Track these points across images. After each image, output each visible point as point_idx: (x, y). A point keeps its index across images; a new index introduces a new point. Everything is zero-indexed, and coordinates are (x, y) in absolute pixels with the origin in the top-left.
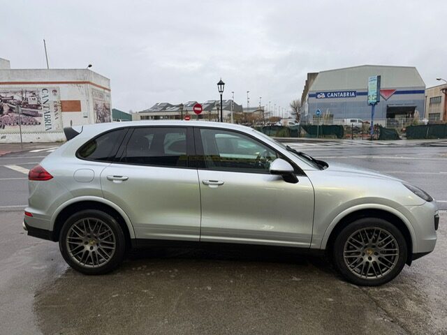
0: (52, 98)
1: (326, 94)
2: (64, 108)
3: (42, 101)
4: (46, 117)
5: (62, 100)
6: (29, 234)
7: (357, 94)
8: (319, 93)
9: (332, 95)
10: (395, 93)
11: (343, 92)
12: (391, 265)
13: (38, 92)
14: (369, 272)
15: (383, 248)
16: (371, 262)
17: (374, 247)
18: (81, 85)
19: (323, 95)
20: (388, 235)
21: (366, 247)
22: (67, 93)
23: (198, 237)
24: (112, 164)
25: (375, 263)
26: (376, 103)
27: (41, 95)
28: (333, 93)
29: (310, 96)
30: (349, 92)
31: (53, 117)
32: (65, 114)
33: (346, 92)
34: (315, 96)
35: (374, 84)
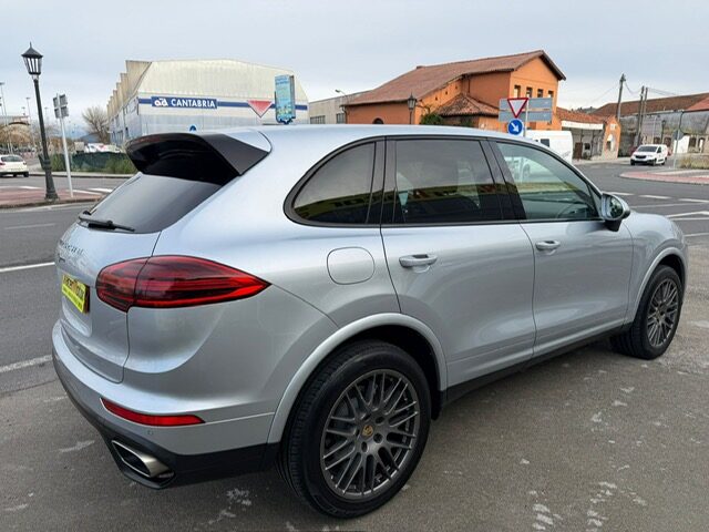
1: (169, 100)
7: (218, 104)
8: (157, 98)
9: (179, 103)
10: (272, 108)
11: (196, 100)
14: (659, 339)
16: (660, 324)
19: (165, 103)
23: (531, 351)
25: (663, 325)
26: (290, 120)
28: (181, 99)
29: (142, 101)
30: (206, 100)
33: (201, 100)
34: (152, 101)
35: (285, 88)
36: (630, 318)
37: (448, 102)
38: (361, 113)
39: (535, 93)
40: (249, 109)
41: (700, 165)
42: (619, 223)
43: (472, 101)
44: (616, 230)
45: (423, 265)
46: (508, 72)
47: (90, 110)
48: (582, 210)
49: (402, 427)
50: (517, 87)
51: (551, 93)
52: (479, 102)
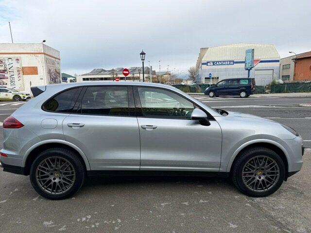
0: (16, 65)
1: (214, 62)
2: (25, 73)
3: (8, 67)
4: (11, 79)
5: (23, 66)
6: (4, 170)
8: (209, 62)
10: (260, 62)
11: (225, 62)
12: (274, 182)
13: (5, 60)
14: (259, 188)
15: (269, 170)
16: (260, 180)
17: (263, 169)
18: (38, 55)
19: (212, 64)
20: (272, 162)
21: (257, 169)
22: (27, 61)
23: (139, 167)
24: (71, 115)
25: (263, 181)
26: (251, 68)
27: (7, 63)
28: (218, 62)
29: (203, 64)
30: (229, 61)
31: (16, 79)
32: (26, 77)
33: (227, 61)
34: (206, 64)
35: (249, 55)
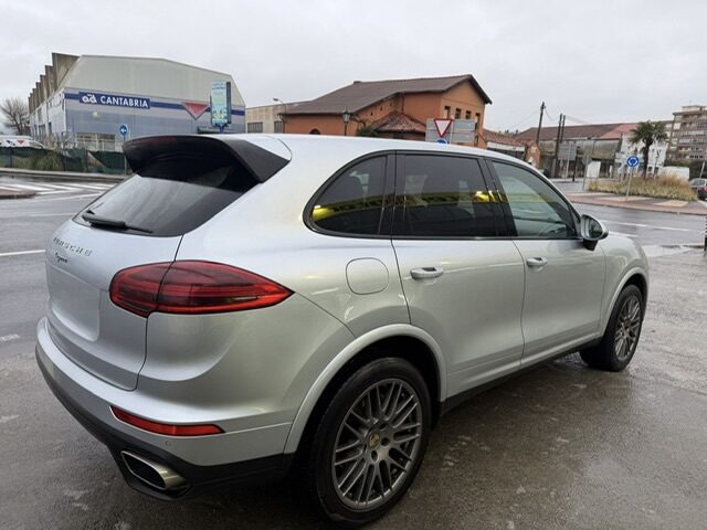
1: (98, 96)
7: (151, 104)
8: (85, 94)
9: (109, 100)
10: (208, 111)
19: (94, 99)
26: (225, 125)
28: (111, 97)
29: (68, 96)
30: (139, 99)
33: (134, 99)
34: (79, 97)
35: (222, 93)
36: (600, 333)
37: (383, 118)
38: (297, 123)
39: (463, 114)
40: (184, 111)
41: (604, 189)
42: (596, 242)
43: (407, 119)
44: (593, 249)
45: (431, 278)
46: (440, 93)
47: (8, 102)
48: (561, 230)
49: (402, 446)
50: (447, 108)
51: (478, 115)
52: (412, 120)
